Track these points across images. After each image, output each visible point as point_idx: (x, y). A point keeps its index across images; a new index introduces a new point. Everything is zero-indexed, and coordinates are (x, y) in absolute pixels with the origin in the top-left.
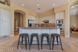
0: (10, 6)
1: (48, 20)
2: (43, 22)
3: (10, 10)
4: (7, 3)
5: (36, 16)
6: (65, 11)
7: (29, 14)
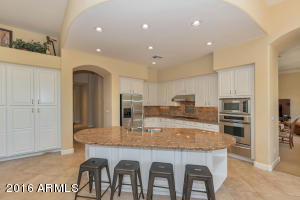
0: (59, 55)
1: (194, 96)
2: (173, 100)
3: (60, 69)
4: (51, 47)
5: (146, 78)
6: (253, 64)
7: (121, 76)
